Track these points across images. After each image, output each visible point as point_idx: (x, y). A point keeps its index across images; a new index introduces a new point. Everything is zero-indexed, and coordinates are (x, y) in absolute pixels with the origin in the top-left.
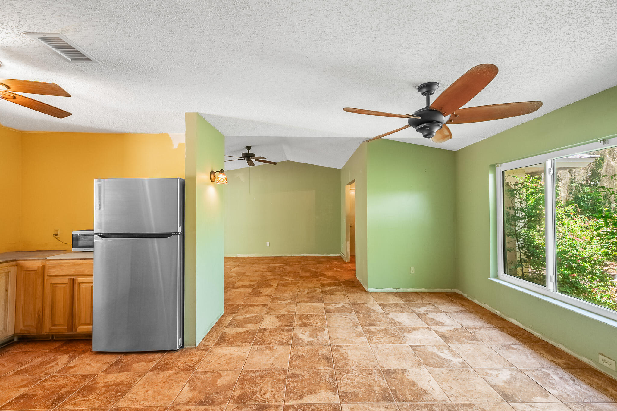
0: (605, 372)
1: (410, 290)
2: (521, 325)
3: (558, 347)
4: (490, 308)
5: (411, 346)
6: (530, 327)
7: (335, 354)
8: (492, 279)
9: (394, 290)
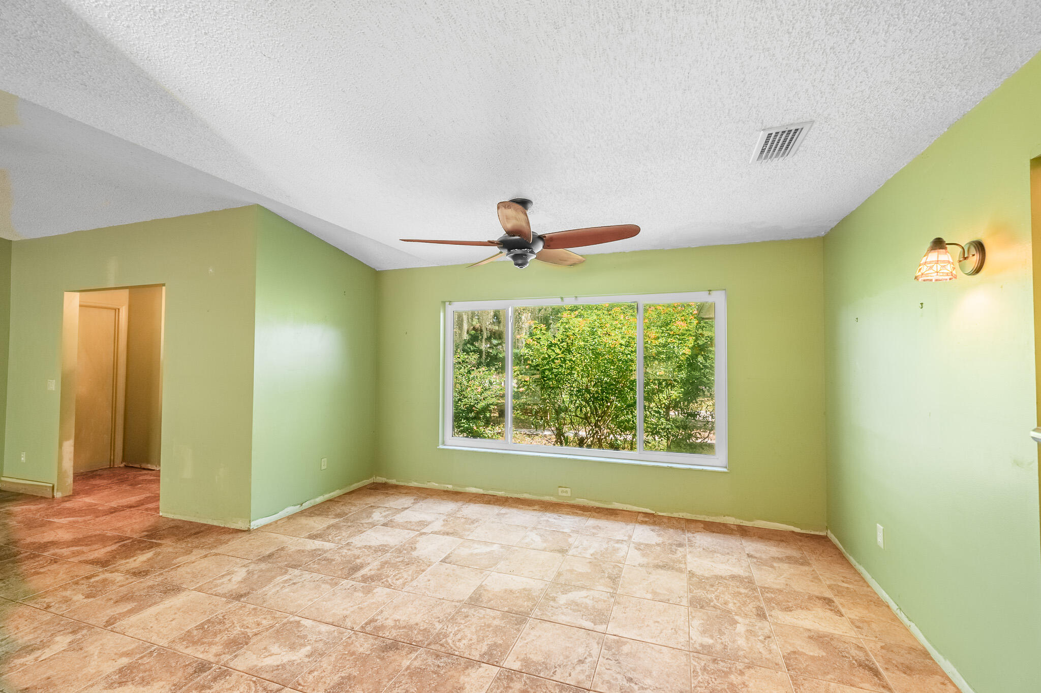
0: (563, 501)
1: (319, 499)
2: (481, 491)
3: (522, 497)
4: (437, 485)
5: (443, 561)
6: (492, 489)
7: (388, 634)
8: (441, 447)
9: (297, 509)
